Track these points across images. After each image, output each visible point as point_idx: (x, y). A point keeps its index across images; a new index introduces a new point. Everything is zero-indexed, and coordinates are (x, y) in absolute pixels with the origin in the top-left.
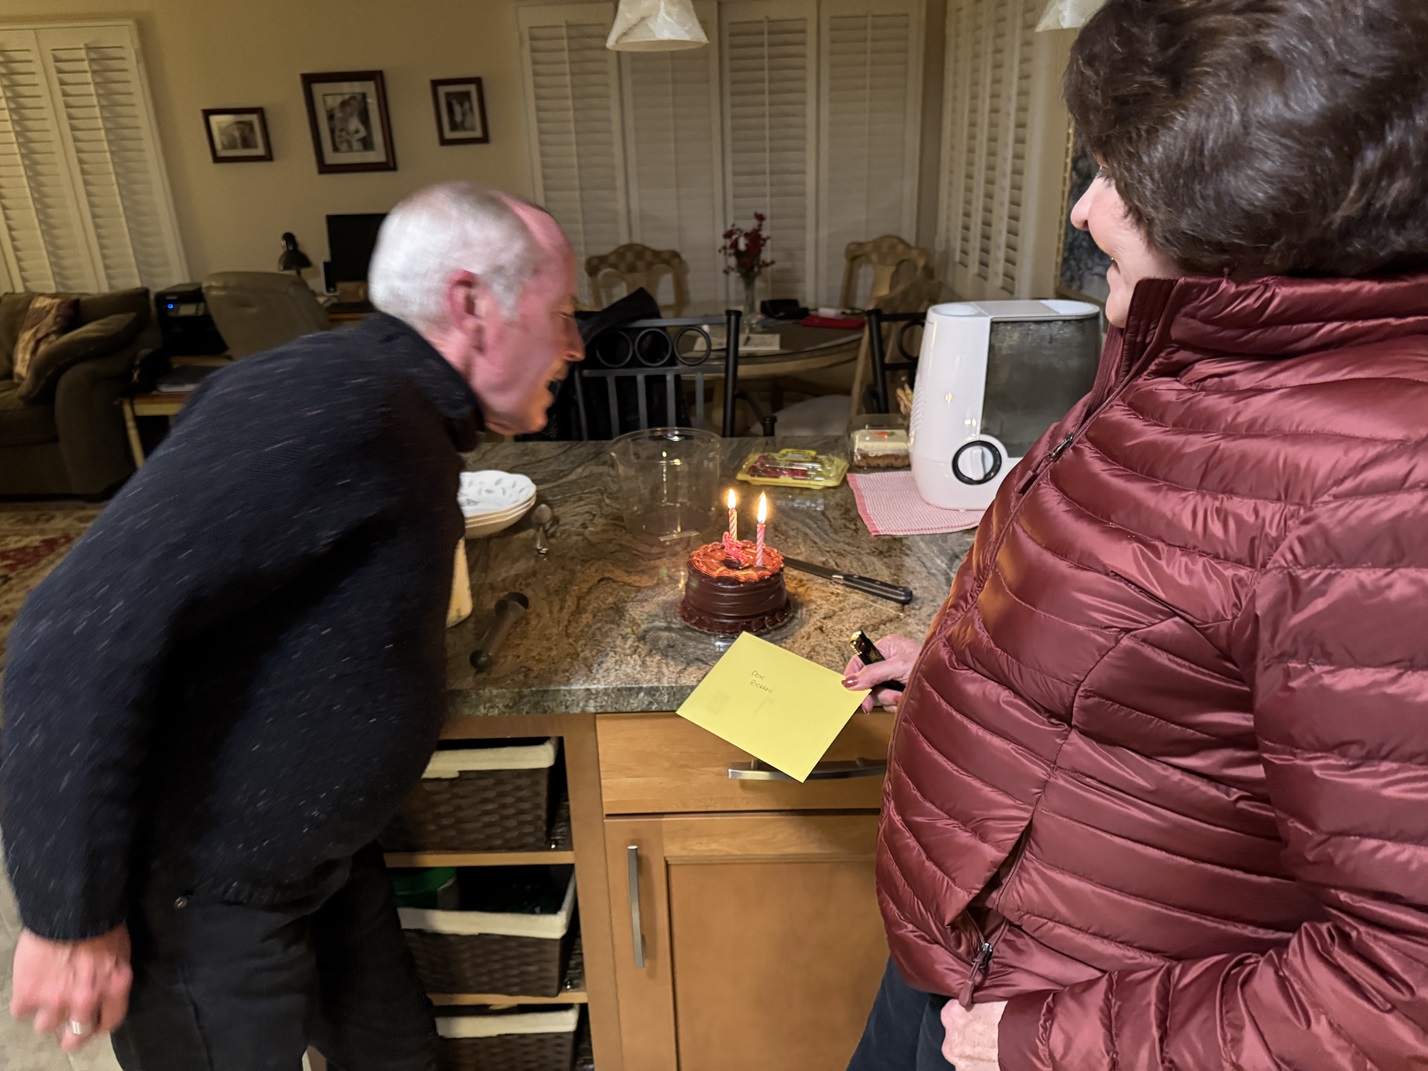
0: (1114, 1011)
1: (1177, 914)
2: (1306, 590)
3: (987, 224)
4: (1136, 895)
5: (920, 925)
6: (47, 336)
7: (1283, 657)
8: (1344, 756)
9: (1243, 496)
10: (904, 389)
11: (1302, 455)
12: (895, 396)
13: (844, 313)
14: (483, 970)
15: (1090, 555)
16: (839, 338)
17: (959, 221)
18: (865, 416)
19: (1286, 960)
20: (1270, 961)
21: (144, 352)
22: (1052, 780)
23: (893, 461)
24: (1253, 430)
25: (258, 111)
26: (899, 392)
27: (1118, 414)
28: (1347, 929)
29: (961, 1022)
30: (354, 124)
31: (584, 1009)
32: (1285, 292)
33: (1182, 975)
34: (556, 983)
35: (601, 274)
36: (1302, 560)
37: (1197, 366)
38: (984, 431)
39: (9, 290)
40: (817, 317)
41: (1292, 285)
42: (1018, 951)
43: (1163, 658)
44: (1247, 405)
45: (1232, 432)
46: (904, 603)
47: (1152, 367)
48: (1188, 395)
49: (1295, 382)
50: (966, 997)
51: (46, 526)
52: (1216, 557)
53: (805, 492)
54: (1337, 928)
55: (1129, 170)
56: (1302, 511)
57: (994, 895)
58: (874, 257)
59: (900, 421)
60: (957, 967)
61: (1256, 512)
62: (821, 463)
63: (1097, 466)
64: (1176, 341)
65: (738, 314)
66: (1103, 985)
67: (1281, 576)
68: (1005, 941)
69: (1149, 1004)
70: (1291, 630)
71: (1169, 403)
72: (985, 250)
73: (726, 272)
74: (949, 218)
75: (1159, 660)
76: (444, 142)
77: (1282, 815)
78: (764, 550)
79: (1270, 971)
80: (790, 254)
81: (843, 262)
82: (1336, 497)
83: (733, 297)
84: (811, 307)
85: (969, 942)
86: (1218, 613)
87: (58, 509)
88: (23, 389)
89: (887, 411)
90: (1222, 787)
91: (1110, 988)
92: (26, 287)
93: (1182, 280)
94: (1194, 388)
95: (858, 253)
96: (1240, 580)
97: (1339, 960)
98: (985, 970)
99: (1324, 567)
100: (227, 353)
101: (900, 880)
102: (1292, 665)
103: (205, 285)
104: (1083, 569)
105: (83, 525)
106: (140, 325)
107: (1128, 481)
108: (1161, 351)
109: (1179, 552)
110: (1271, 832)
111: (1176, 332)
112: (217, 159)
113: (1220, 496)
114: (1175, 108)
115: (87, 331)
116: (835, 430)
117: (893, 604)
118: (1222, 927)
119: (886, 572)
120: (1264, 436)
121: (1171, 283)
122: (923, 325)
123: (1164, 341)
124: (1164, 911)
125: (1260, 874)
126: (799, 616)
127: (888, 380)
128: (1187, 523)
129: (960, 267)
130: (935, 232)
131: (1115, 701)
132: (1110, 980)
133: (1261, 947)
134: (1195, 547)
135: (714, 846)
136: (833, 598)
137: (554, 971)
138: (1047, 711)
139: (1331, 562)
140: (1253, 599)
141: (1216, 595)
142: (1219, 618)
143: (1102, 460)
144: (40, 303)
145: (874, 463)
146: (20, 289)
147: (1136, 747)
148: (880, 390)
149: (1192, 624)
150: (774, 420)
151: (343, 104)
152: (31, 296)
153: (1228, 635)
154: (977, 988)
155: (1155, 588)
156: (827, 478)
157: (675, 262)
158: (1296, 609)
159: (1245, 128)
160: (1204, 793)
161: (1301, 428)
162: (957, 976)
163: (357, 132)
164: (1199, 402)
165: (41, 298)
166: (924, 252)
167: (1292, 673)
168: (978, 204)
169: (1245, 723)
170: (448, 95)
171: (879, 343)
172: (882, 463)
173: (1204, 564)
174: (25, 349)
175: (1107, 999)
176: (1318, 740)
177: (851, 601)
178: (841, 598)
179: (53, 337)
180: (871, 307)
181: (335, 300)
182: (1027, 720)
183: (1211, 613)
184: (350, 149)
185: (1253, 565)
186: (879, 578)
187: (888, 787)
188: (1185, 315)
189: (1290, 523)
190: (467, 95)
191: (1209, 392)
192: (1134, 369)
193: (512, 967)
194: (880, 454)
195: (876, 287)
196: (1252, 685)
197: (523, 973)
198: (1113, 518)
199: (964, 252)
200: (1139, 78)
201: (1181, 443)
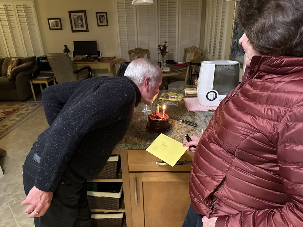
0: (242, 221)
1: (257, 200)
2: (290, 127)
3: (215, 44)
4: (249, 195)
5: (199, 199)
6: (14, 66)
7: (284, 142)
8: (298, 165)
9: (276, 106)
10: (196, 80)
11: (290, 96)
12: (194, 81)
13: (184, 63)
14: (102, 204)
15: (241, 118)
16: (182, 68)
17: (209, 43)
18: (187, 85)
19: (283, 211)
20: (279, 211)
21: (35, 70)
22: (231, 168)
23: (193, 95)
24: (278, 91)
25: (59, 19)
26: (195, 80)
27: (247, 87)
28: (298, 205)
29: (207, 222)
30: (80, 21)
31: (124, 213)
32: (286, 60)
33: (258, 213)
34: (118, 207)
35: (131, 54)
36: (289, 120)
37: (265, 76)
38: (213, 89)
39: (7, 56)
40: (178, 64)
41: (288, 58)
42: (220, 206)
43: (256, 142)
44: (277, 85)
45: (273, 91)
46: (195, 126)
47: (255, 76)
48: (263, 83)
49: (288, 80)
50: (208, 216)
51: (13, 107)
52: (269, 119)
53: (174, 102)
54: (295, 204)
55: (249, 31)
56: (290, 109)
57: (216, 192)
58: (190, 51)
59: (195, 87)
60: (206, 209)
61: (279, 109)
62: (178, 95)
63: (242, 98)
64: (261, 70)
65: (161, 63)
66: (240, 215)
67: (284, 124)
68: (217, 203)
69: (251, 220)
70: (286, 136)
71: (259, 84)
72: (214, 50)
73: (158, 54)
74: (206, 43)
75: (255, 142)
76: (99, 26)
77: (283, 178)
78: (165, 115)
79: (279, 214)
80: (172, 50)
81: (184, 52)
82: (298, 106)
83: (160, 59)
84: (176, 62)
85: (209, 203)
86: (269, 132)
87: (16, 103)
88: (9, 77)
89: (192, 84)
90: (269, 172)
91: (241, 216)
92: (10, 56)
93: (263, 56)
94: (265, 81)
95: (187, 50)
96: (275, 125)
97: (295, 212)
98: (212, 209)
99: (295, 122)
100: (52, 70)
101: (194, 188)
102: (286, 144)
103: (47, 56)
104: (239, 121)
105: (21, 106)
106: (33, 64)
107: (249, 102)
108: (257, 73)
109: (261, 118)
110: (280, 182)
111: (261, 68)
112: (50, 29)
113: (271, 106)
114: (259, 18)
115: (23, 65)
116: (181, 88)
117: (193, 127)
118: (268, 203)
119: (191, 119)
120: (281, 92)
121: (260, 57)
122: (200, 66)
123: (258, 70)
124: (255, 199)
125: (277, 191)
126: (172, 129)
127: (193, 78)
128: (263, 112)
129: (209, 53)
130: (204, 46)
131: (245, 151)
132: (241, 214)
133: (277, 208)
134: (264, 117)
135: (153, 179)
136: (180, 125)
137: (118, 205)
138: (230, 152)
139: (296, 121)
140: (277, 129)
141: (269, 128)
142: (269, 133)
143: (243, 97)
144: (13, 59)
145: (189, 96)
146: (9, 56)
147: (249, 162)
148: (191, 80)
149: (263, 134)
150: (168, 86)
151: (77, 17)
152: (11, 58)
153: (272, 137)
154: (211, 214)
155: (255, 125)
156: (179, 99)
157: (147, 52)
158: (288, 131)
159: (274, 22)
160: (265, 173)
161: (290, 90)
162: (206, 211)
163: (80, 23)
164: (266, 84)
165: (13, 58)
166: (201, 50)
167: (286, 146)
168: (213, 40)
169: (275, 157)
170: (99, 15)
171: (191, 69)
172: (191, 96)
173: (267, 121)
174: (10, 69)
175: (241, 218)
176: (292, 161)
177: (184, 126)
178: (181, 125)
179: (15, 67)
180: (189, 62)
181: (75, 59)
182: (225, 154)
183: (268, 132)
184: (79, 27)
185: (278, 121)
186: (190, 121)
187: (192, 168)
188: (263, 64)
189: (287, 112)
190: (104, 16)
191: (268, 82)
192: (251, 77)
193: (109, 204)
194: (191, 94)
195: (190, 57)
196: (277, 148)
197: (111, 205)
198: (246, 110)
199: (210, 50)
200: (252, 11)
201: (261, 94)
